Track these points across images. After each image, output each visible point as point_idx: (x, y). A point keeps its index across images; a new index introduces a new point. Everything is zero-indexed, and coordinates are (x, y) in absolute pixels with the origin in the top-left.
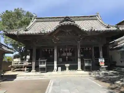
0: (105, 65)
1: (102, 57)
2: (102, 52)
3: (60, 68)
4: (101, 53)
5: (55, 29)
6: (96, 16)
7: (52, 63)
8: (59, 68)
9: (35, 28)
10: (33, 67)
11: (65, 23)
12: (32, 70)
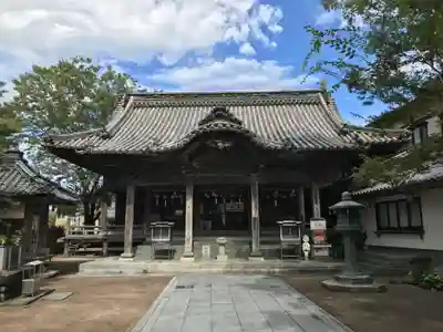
3: (208, 247)
6: (316, 92)
10: (126, 244)
11: (213, 124)
12: (123, 252)
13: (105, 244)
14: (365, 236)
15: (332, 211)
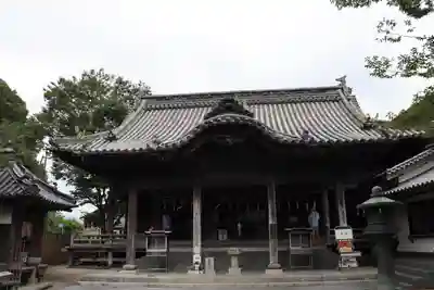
0: (355, 250)
1: (346, 225)
2: (344, 209)
3: (212, 259)
4: (342, 211)
5: (191, 136)
6: (335, 89)
7: (188, 243)
8: (207, 260)
10: (128, 254)
12: (125, 263)
13: (110, 254)
14: (397, 243)
15: (361, 210)
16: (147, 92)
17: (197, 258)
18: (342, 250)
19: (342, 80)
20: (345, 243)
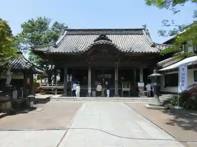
1: (142, 81)
4: (141, 77)
6: (141, 30)
7: (86, 86)
8: (93, 92)
9: (67, 45)
10: (64, 90)
11: (99, 41)
12: (63, 93)
13: (56, 90)
15: (149, 78)
16: (67, 27)
17: (90, 91)
18: (140, 90)
19: (145, 26)
20: (141, 88)
